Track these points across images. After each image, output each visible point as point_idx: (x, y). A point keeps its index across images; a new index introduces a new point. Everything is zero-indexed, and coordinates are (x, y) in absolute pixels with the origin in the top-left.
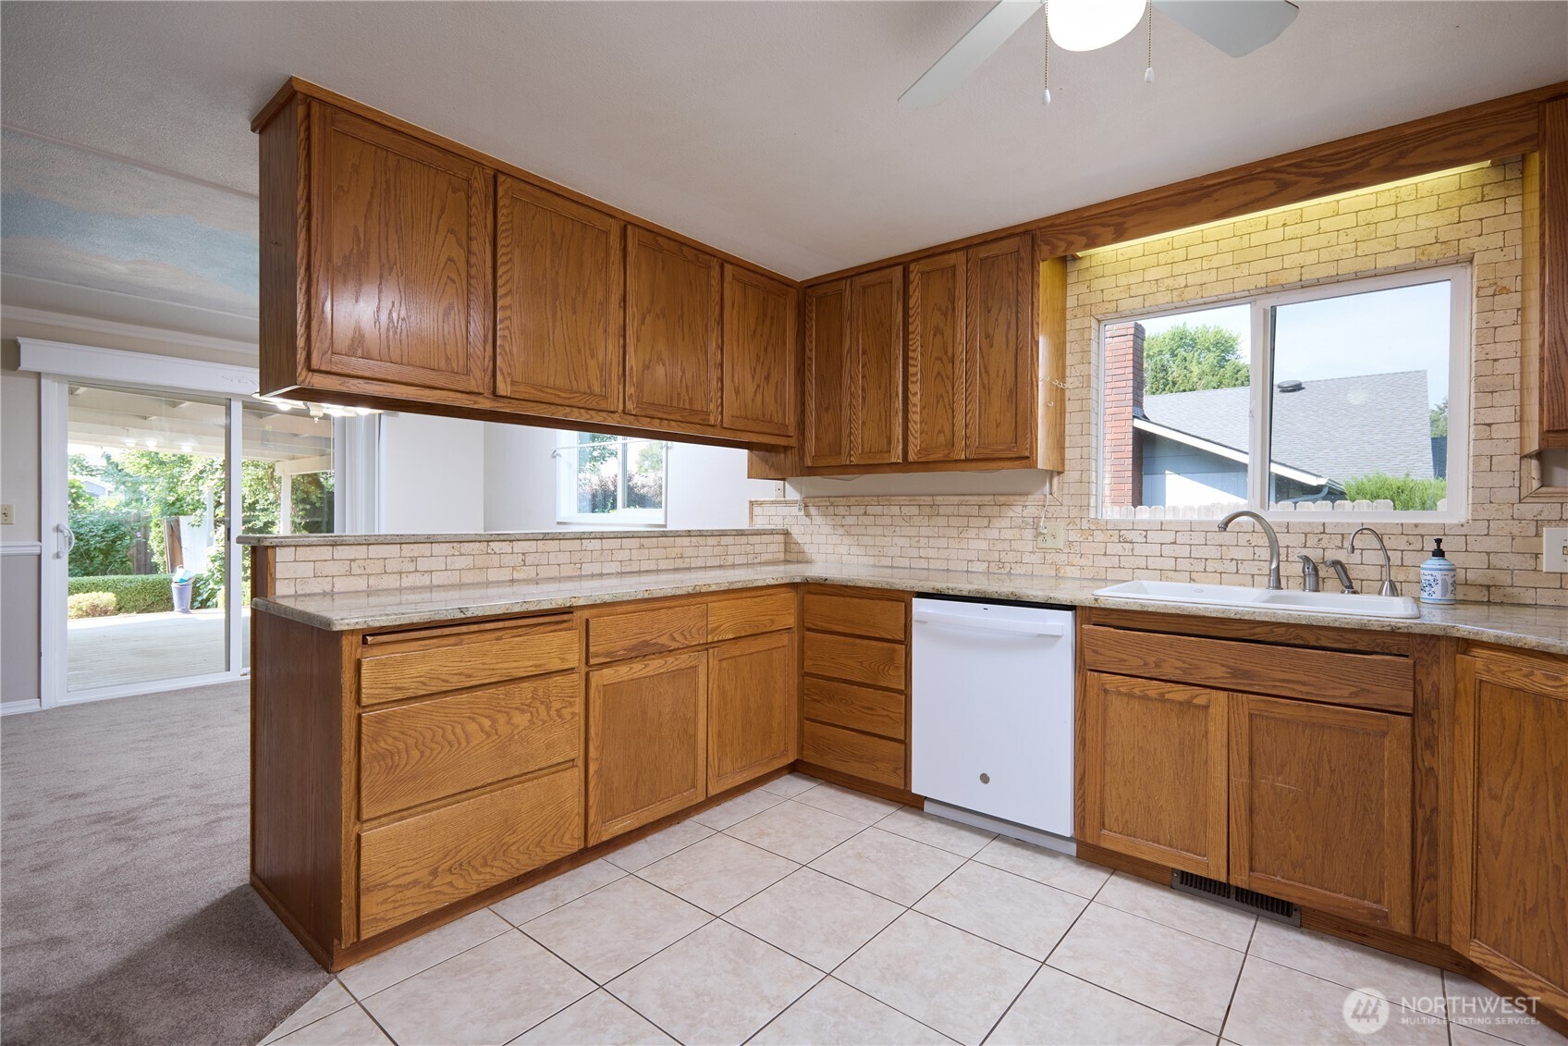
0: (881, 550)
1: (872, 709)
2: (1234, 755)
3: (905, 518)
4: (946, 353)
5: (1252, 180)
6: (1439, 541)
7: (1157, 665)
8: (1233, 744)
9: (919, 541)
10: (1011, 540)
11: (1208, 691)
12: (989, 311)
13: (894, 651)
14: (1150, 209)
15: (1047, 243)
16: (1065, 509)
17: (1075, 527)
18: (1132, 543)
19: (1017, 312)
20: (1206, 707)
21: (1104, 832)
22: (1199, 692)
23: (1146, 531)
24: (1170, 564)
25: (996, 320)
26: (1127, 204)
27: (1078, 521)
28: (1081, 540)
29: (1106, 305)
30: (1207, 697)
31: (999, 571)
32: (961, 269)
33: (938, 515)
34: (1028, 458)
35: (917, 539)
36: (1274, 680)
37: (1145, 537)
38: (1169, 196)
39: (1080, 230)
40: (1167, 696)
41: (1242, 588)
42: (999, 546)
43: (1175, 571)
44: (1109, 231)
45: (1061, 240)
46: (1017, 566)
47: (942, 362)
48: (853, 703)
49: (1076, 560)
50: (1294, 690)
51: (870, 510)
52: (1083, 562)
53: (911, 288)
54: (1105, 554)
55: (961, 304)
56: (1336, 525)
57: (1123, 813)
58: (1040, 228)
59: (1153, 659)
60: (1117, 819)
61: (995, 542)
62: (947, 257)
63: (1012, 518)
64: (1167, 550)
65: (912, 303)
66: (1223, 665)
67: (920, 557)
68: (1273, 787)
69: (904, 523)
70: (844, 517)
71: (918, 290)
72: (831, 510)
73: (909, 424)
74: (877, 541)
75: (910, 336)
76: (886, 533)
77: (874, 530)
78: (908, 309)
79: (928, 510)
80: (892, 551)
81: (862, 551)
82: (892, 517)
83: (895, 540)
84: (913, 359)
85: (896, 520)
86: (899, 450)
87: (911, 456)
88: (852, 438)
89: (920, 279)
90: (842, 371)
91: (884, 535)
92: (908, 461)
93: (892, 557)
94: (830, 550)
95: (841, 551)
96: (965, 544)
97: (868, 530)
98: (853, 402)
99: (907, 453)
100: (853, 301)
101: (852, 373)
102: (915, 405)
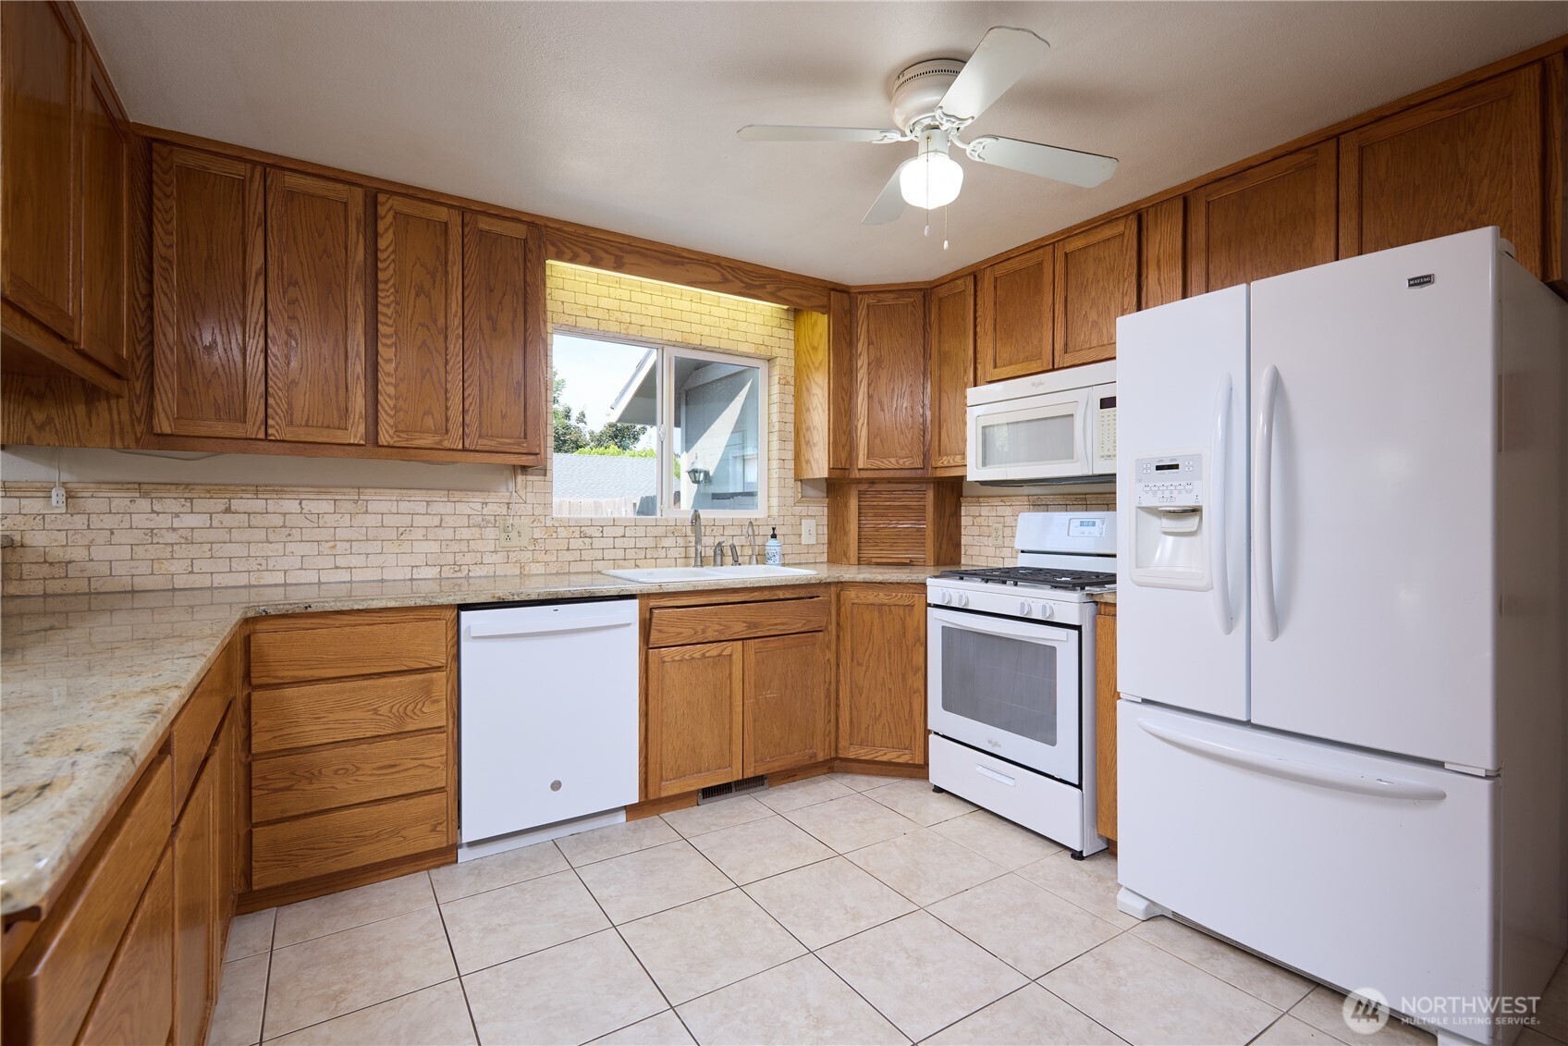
0: (264, 562)
1: (394, 766)
2: (747, 685)
3: (309, 517)
4: (435, 321)
5: (708, 266)
6: (774, 529)
7: (704, 632)
8: (746, 677)
9: (334, 547)
10: (468, 540)
11: (732, 643)
12: (491, 291)
13: (431, 681)
14: (642, 255)
15: (554, 245)
16: (529, 507)
17: (539, 524)
18: (591, 537)
19: (525, 304)
20: (730, 655)
21: (663, 783)
22: (725, 646)
23: (602, 527)
24: (620, 554)
25: (500, 303)
26: (626, 242)
27: (542, 518)
28: (545, 537)
29: (566, 317)
30: (731, 648)
31: (454, 576)
32: (455, 232)
33: (366, 512)
34: (537, 454)
35: (332, 544)
36: (770, 625)
37: (602, 532)
38: (656, 251)
39: (585, 246)
40: (707, 655)
41: (670, 569)
42: (455, 547)
43: (625, 559)
44: (609, 259)
45: (569, 248)
46: (477, 568)
47: (429, 330)
48: (358, 769)
49: (541, 557)
50: (777, 629)
51: (236, 504)
52: (547, 558)
53: (382, 226)
54: (568, 549)
55: (455, 271)
56: (720, 519)
57: (676, 761)
58: (546, 226)
59: (702, 627)
60: (672, 769)
61: (449, 543)
62: (436, 208)
63: (469, 516)
64: (619, 543)
65: (382, 244)
66: (744, 622)
67: (337, 568)
68: (766, 699)
69: (307, 524)
70: (177, 515)
71: (391, 231)
72: (144, 504)
73: (380, 398)
74: (254, 550)
75: (381, 286)
76: (271, 538)
77: (247, 535)
78: (376, 250)
79: (349, 506)
80: (285, 563)
81: (223, 565)
82: (285, 514)
83: (291, 547)
84: (385, 315)
85: (291, 521)
86: (362, 428)
87: (384, 438)
88: (271, 401)
89: (394, 218)
90: (244, 298)
91: (268, 542)
92: (376, 444)
93: (285, 572)
94: (144, 568)
95: (173, 569)
96: (406, 547)
97: (236, 535)
98: (273, 349)
99: (377, 433)
100: (270, 201)
101: (270, 307)
102: (388, 375)
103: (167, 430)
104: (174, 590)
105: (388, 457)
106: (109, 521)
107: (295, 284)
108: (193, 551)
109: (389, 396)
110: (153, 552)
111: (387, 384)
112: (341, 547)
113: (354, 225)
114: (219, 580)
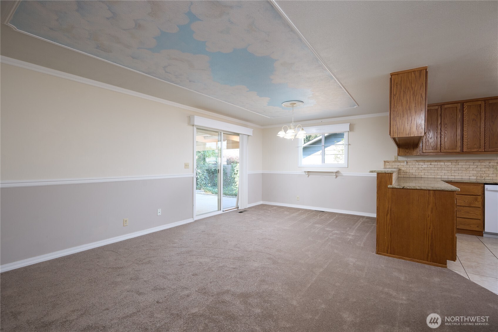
0: (437, 174)
1: (468, 212)
4: (477, 125)
9: (451, 171)
10: (485, 171)
13: (477, 198)
25: (496, 118)
32: (483, 106)
33: (458, 165)
42: (481, 172)
46: (487, 177)
47: (476, 127)
48: (461, 211)
51: (432, 163)
53: (464, 109)
55: (483, 114)
61: (479, 171)
62: (478, 102)
63: (485, 165)
67: (452, 175)
69: (446, 167)
70: (422, 165)
71: (467, 110)
72: (417, 163)
73: (464, 143)
74: (435, 171)
75: (464, 121)
76: (439, 169)
77: (434, 169)
78: (463, 114)
79: (455, 164)
80: (441, 174)
81: (430, 174)
82: (441, 165)
83: (442, 171)
84: (465, 126)
85: (442, 166)
86: (460, 149)
87: (464, 150)
88: (442, 146)
89: (467, 107)
90: (437, 129)
91: (438, 170)
92: (463, 151)
93: (441, 176)
94: (417, 174)
95: (421, 174)
96: (468, 172)
97: (432, 169)
98: (442, 136)
99: (463, 149)
100: (442, 111)
101: (442, 129)
102: (466, 138)
103: (424, 152)
104: (422, 178)
105: (466, 154)
106: (412, 166)
107: (446, 124)
108: (425, 171)
109: (466, 142)
110: (419, 171)
111: (466, 140)
112: (453, 171)
113: (458, 111)
114: (429, 177)
